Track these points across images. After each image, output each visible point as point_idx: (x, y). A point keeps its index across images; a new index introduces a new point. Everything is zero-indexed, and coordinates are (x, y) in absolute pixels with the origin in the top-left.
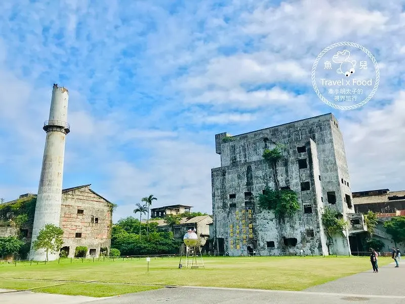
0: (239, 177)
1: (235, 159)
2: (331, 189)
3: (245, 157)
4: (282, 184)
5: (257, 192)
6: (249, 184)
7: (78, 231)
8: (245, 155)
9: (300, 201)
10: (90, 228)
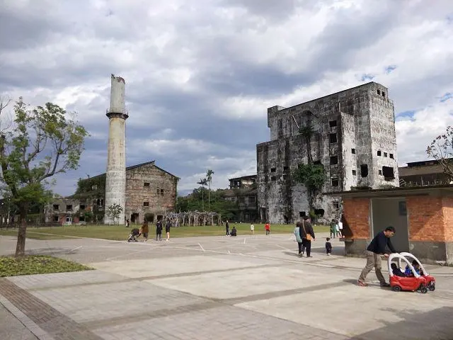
0: (279, 152)
1: (282, 134)
2: (364, 162)
3: (291, 131)
4: (314, 158)
5: (293, 167)
6: (287, 159)
7: (145, 200)
8: (291, 128)
9: (328, 175)
10: (156, 198)
